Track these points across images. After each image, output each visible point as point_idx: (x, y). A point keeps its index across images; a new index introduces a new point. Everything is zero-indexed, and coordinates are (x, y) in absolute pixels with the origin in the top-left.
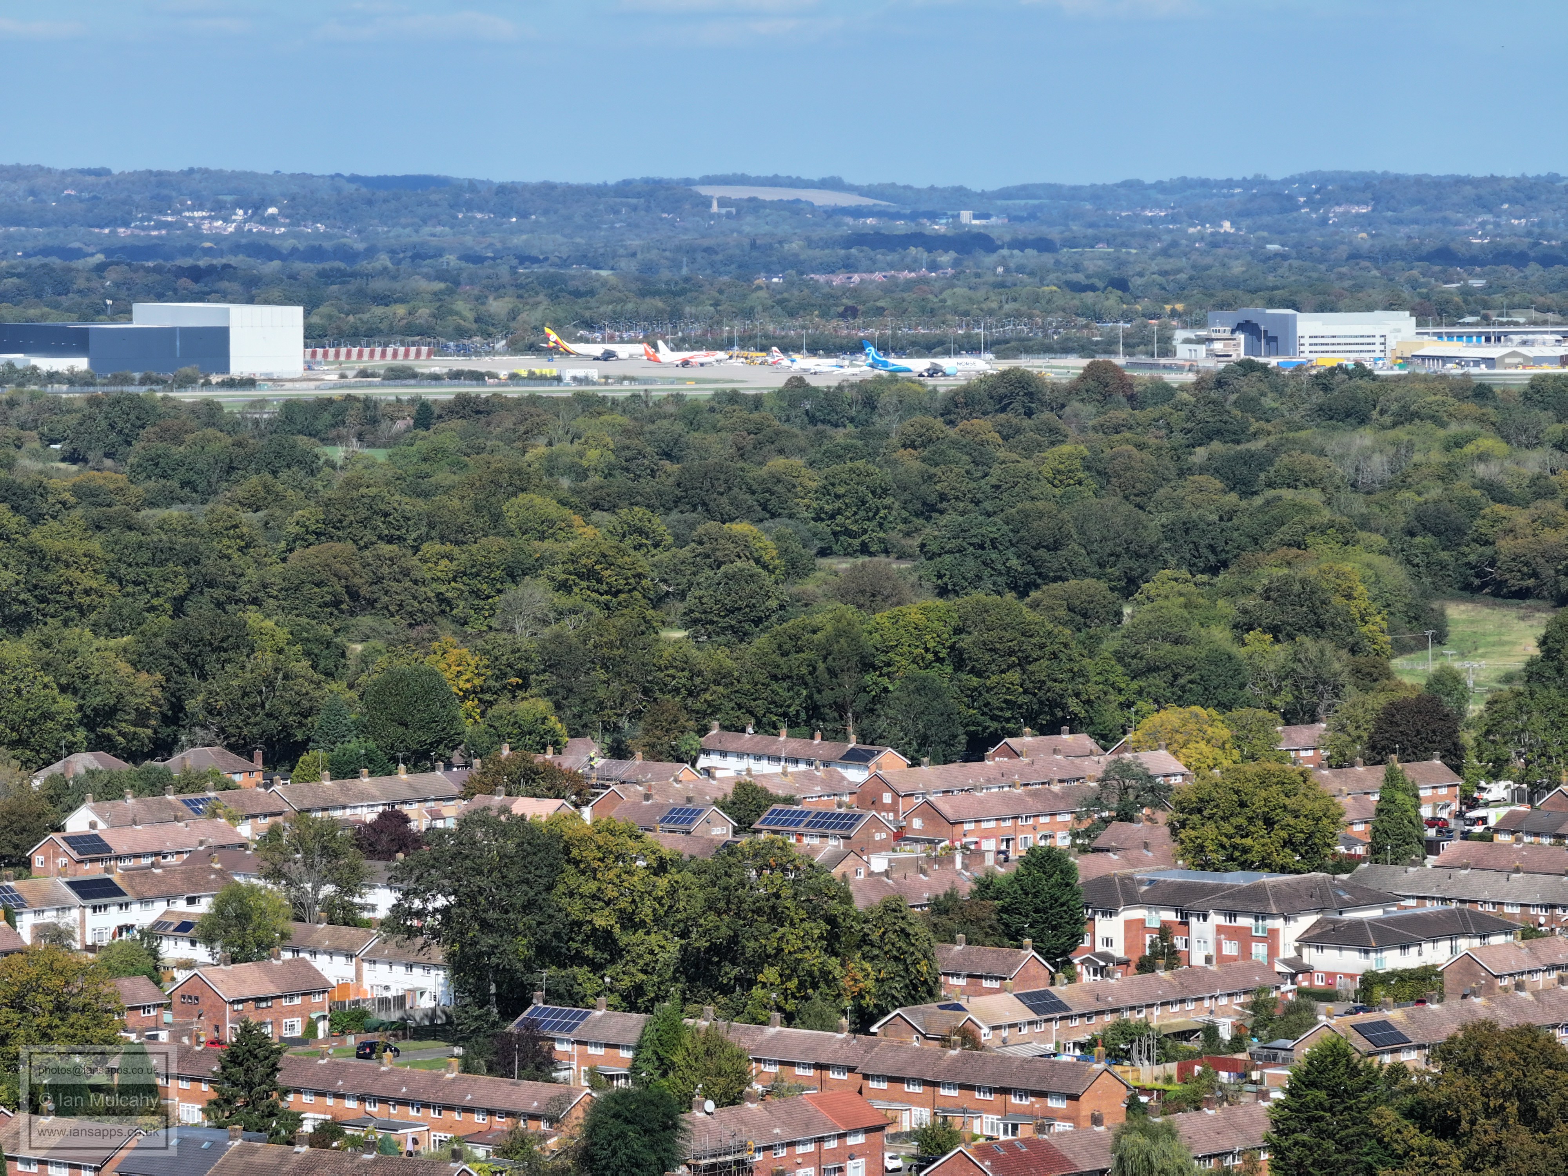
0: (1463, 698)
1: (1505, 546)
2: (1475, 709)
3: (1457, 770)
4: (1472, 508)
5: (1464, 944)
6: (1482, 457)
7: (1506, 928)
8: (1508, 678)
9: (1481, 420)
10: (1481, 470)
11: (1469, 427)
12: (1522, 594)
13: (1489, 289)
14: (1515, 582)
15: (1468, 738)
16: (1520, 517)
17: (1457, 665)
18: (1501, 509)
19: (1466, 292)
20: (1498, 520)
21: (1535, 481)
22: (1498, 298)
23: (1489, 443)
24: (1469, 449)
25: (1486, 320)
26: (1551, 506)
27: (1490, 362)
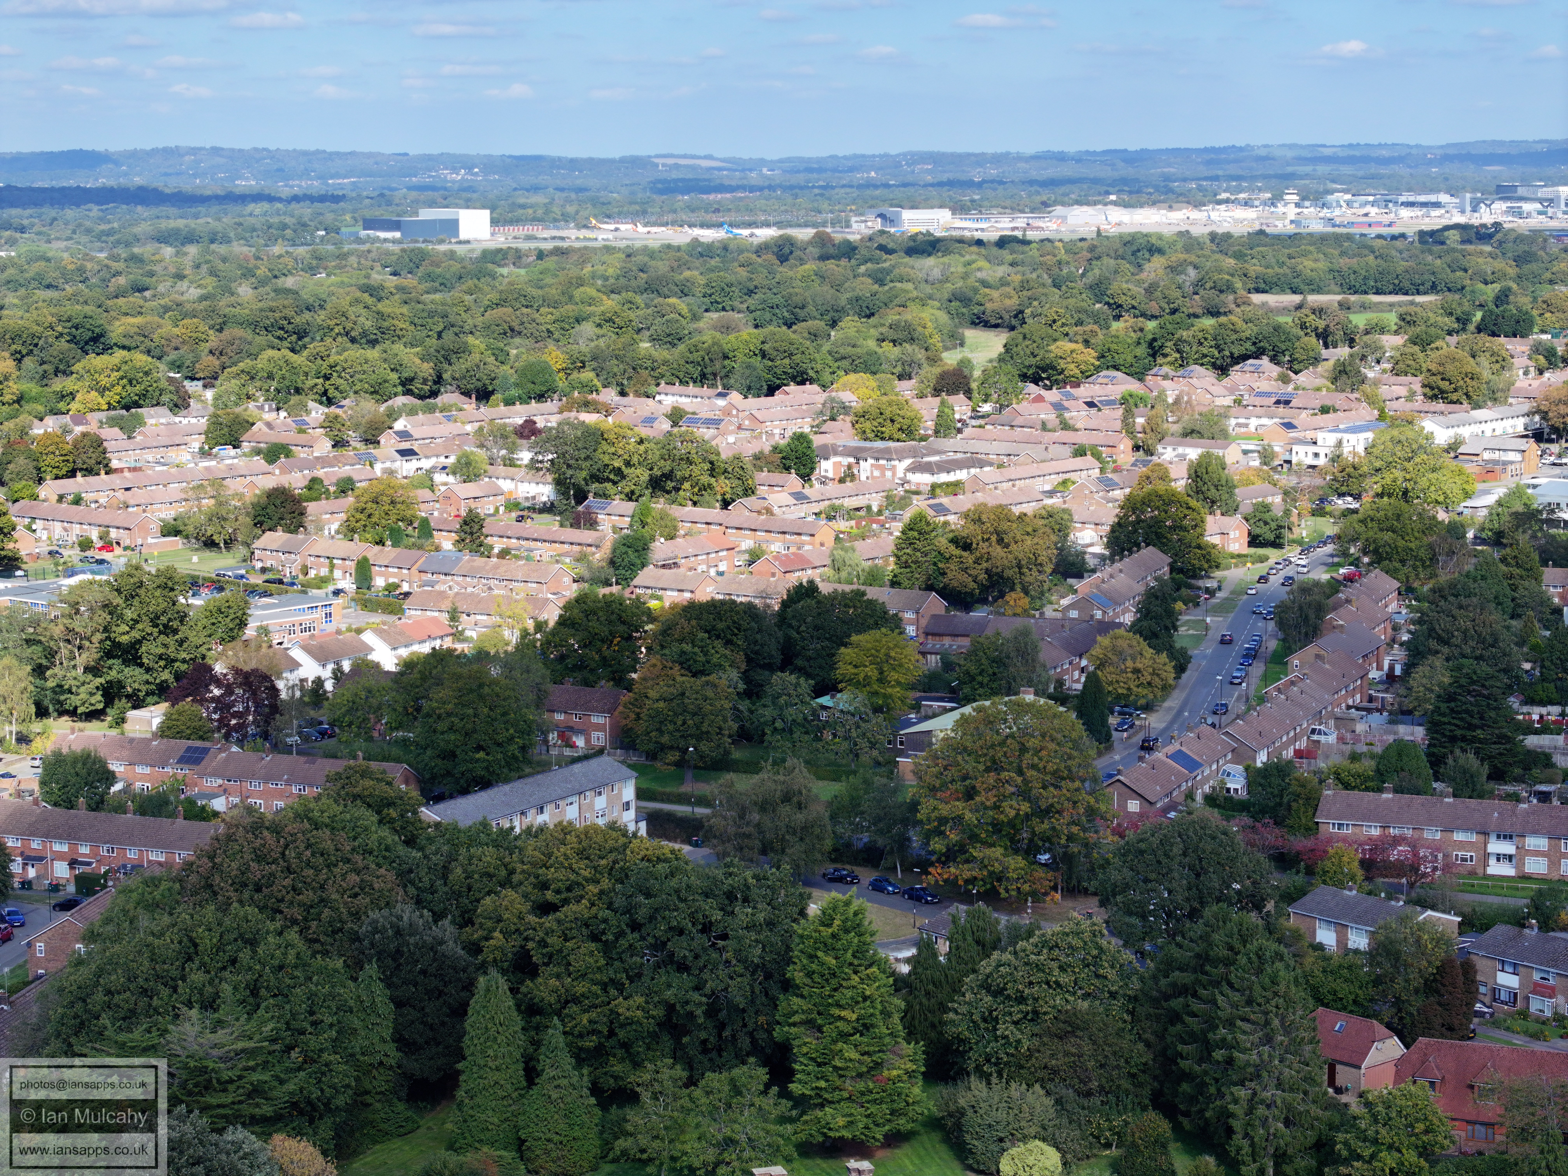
0: (972, 369)
1: (989, 306)
2: (977, 373)
3: (970, 398)
4: (976, 291)
5: (973, 471)
6: (979, 269)
7: (991, 464)
8: (991, 361)
9: (978, 254)
10: (979, 275)
11: (974, 257)
12: (996, 326)
13: (982, 199)
14: (993, 321)
15: (974, 385)
16: (995, 294)
17: (970, 356)
18: (987, 291)
19: (973, 201)
20: (987, 295)
21: (1001, 279)
22: (986, 203)
23: (982, 263)
24: (974, 266)
25: (981, 212)
26: (1008, 289)
27: (982, 230)
